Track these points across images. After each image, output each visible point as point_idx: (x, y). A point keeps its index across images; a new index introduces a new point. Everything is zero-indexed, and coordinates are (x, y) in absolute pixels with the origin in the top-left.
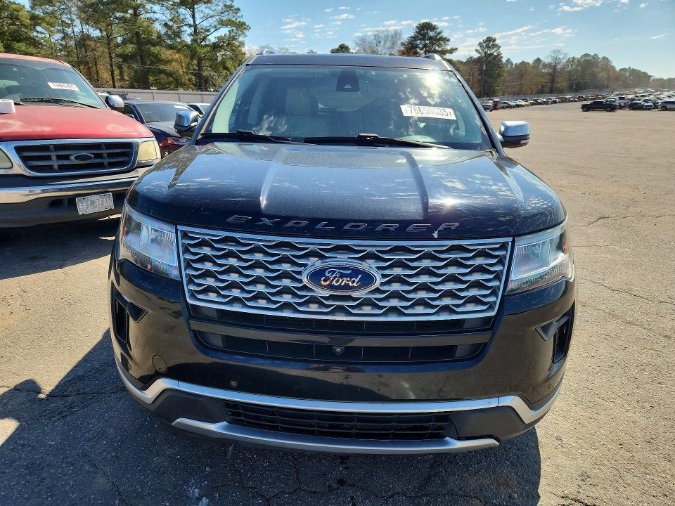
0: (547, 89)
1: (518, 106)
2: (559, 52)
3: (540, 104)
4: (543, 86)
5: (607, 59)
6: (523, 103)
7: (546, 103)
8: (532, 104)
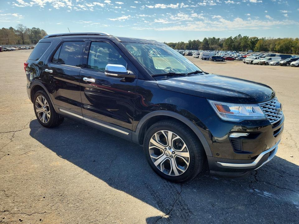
0: (21, 42)
1: (12, 50)
2: (22, 25)
3: (22, 49)
4: (19, 41)
5: (44, 31)
6: (15, 49)
7: (25, 49)
8: (19, 49)
